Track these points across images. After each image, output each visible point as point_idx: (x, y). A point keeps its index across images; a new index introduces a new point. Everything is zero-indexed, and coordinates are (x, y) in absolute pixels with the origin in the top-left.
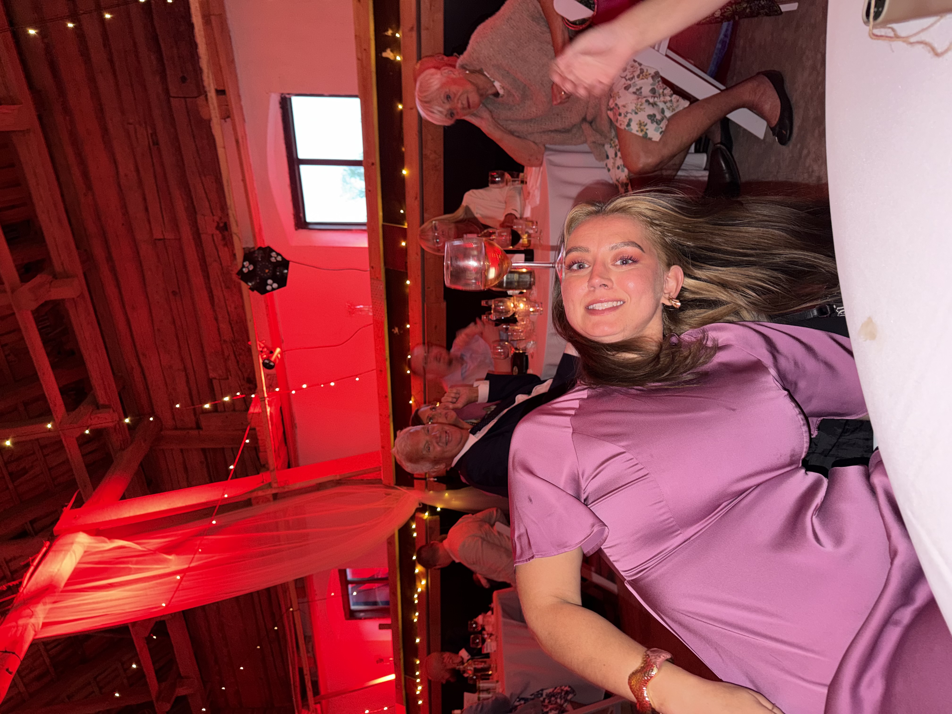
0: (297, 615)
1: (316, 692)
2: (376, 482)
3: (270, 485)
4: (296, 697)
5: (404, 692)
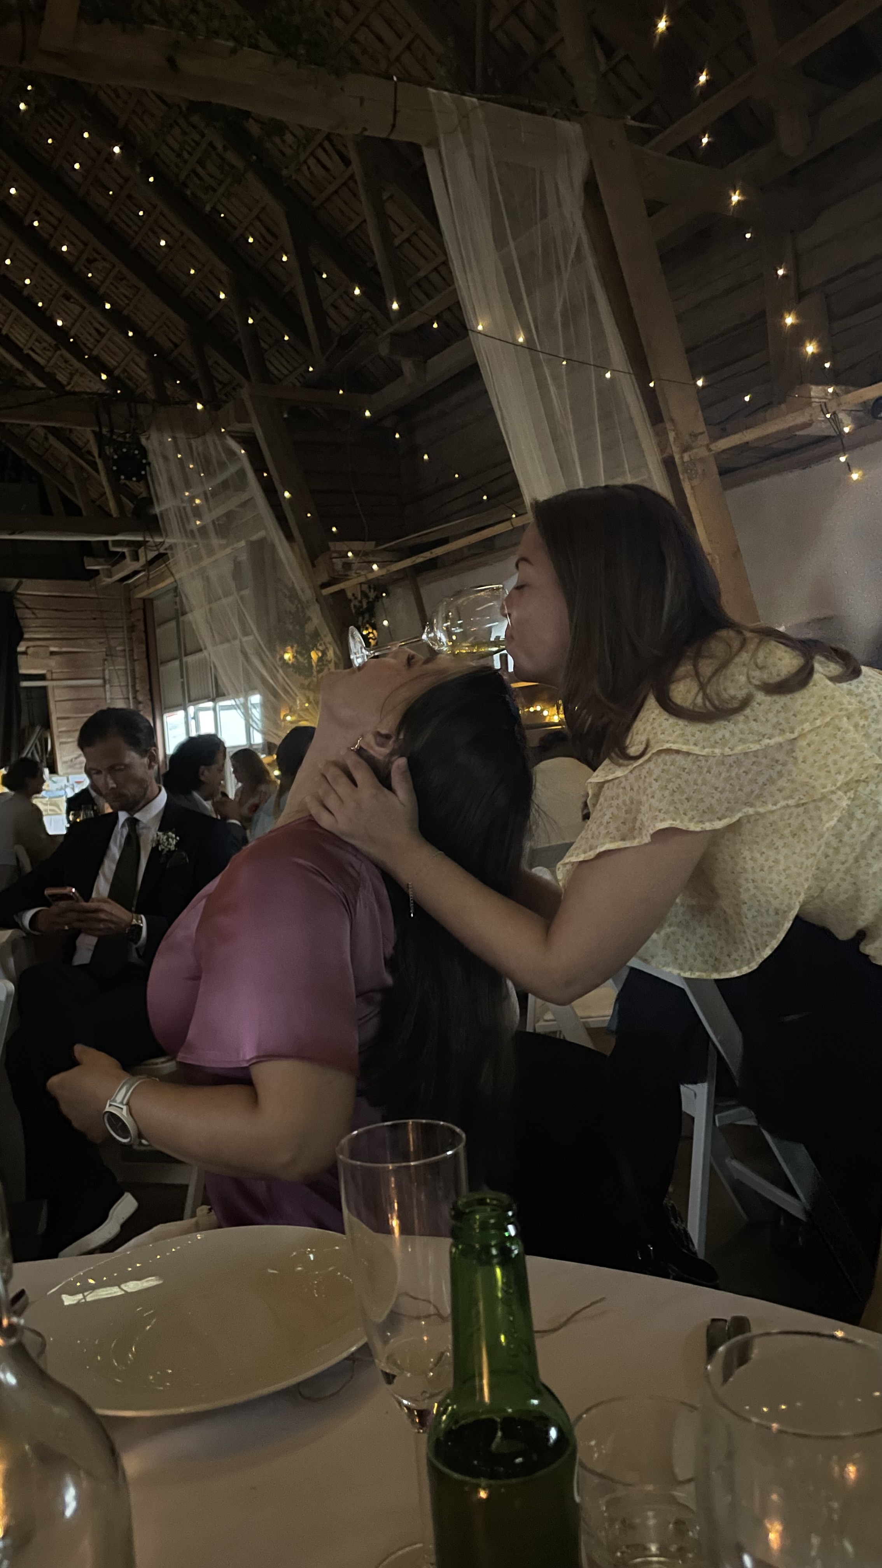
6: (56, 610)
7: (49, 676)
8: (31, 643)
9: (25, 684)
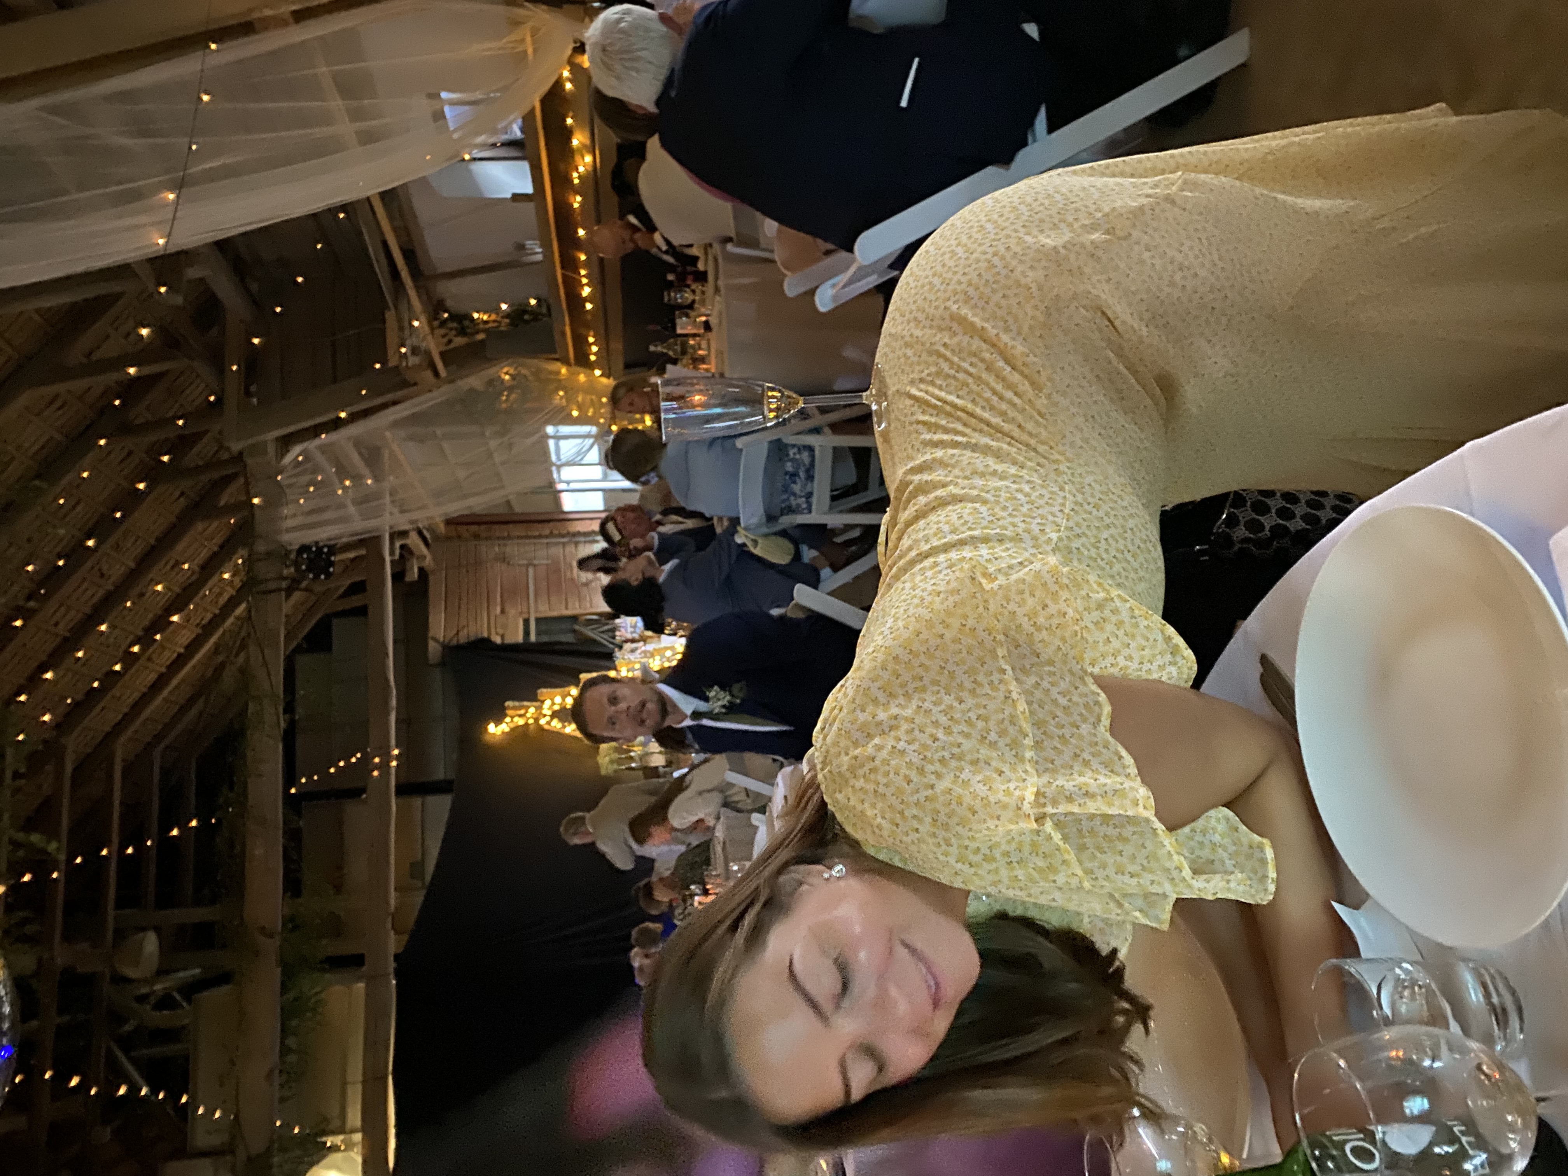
5: (562, 291)
6: (459, 608)
7: (525, 616)
9: (533, 638)
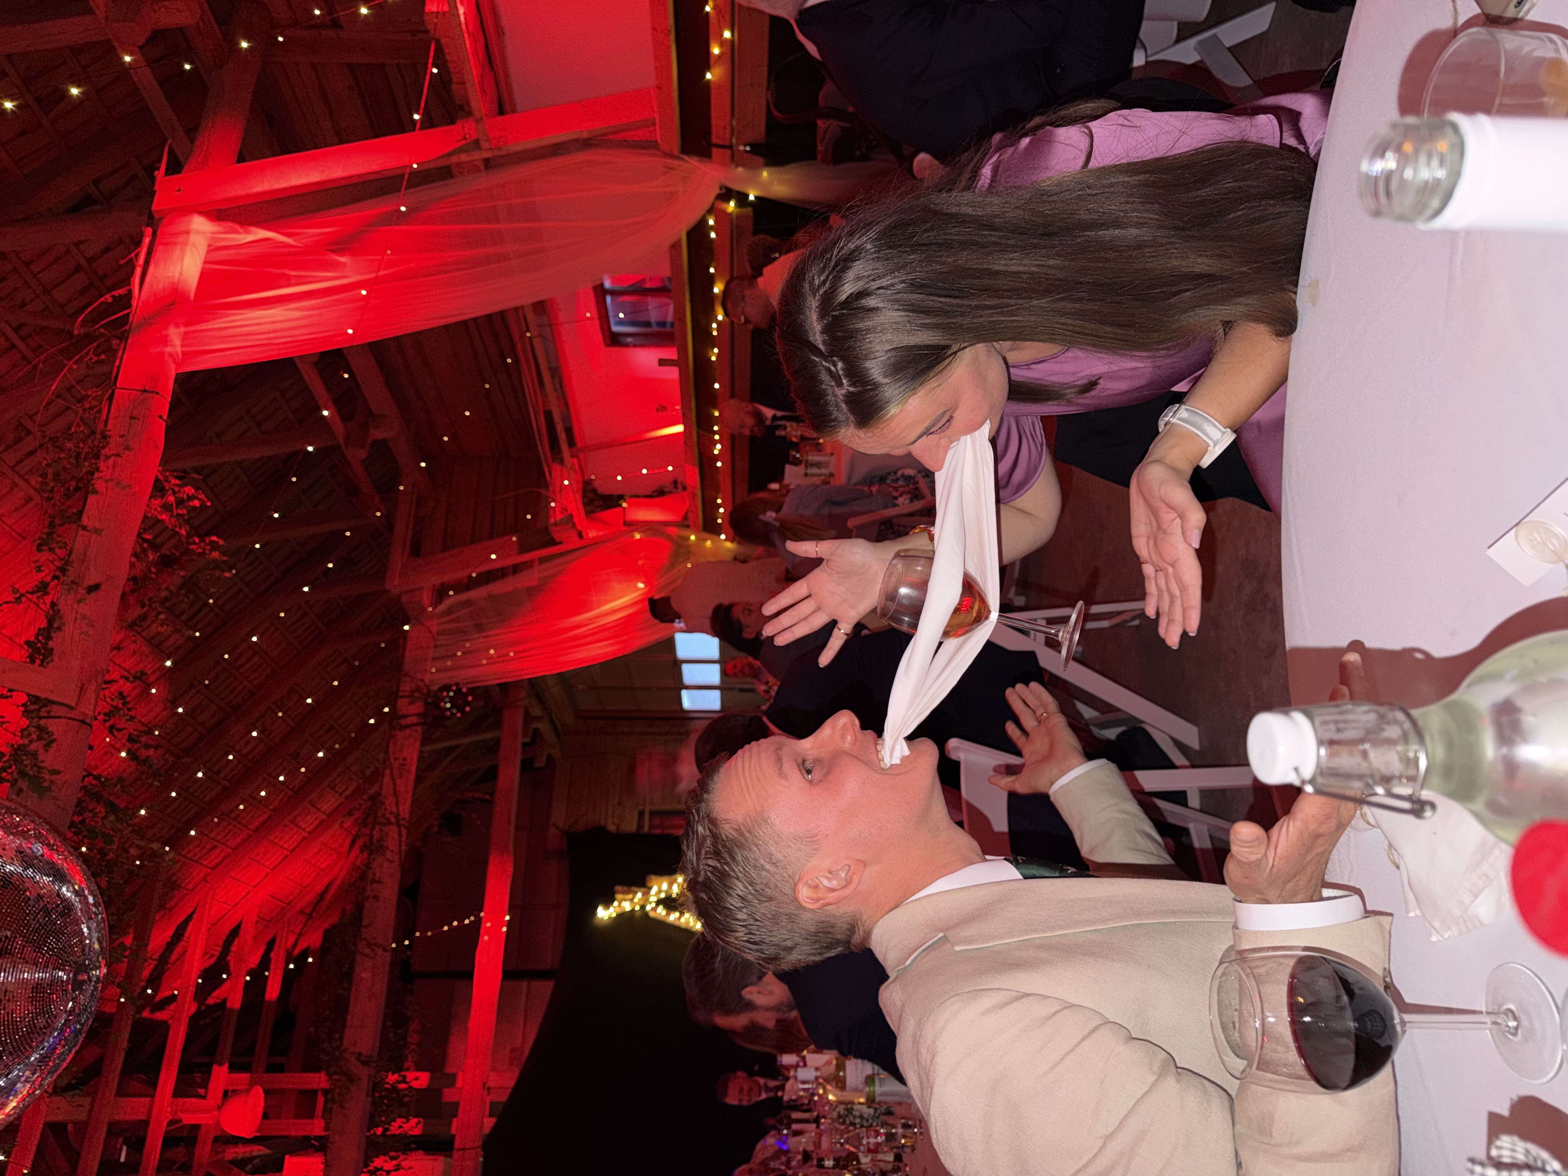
0: (537, 342)
1: (571, 443)
2: (648, 145)
3: (477, 144)
4: (543, 449)
5: (696, 451)
6: (581, 797)
7: (641, 808)
8: (610, 821)
9: (646, 829)
